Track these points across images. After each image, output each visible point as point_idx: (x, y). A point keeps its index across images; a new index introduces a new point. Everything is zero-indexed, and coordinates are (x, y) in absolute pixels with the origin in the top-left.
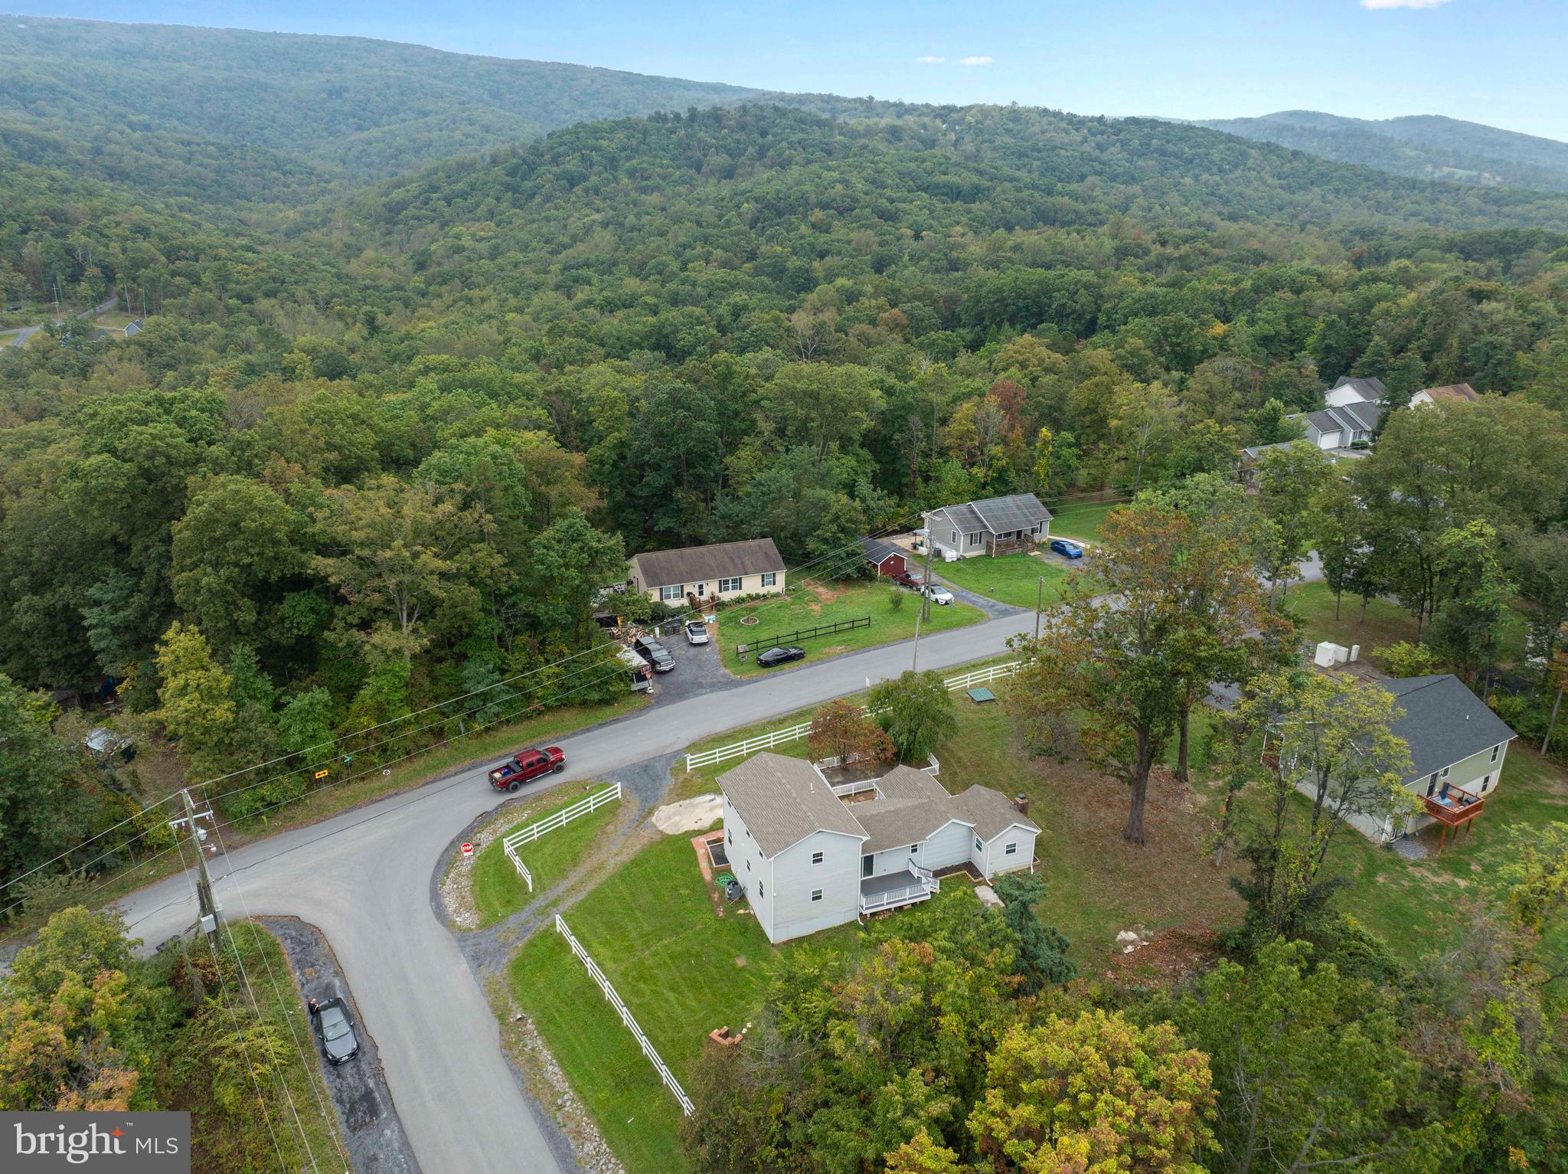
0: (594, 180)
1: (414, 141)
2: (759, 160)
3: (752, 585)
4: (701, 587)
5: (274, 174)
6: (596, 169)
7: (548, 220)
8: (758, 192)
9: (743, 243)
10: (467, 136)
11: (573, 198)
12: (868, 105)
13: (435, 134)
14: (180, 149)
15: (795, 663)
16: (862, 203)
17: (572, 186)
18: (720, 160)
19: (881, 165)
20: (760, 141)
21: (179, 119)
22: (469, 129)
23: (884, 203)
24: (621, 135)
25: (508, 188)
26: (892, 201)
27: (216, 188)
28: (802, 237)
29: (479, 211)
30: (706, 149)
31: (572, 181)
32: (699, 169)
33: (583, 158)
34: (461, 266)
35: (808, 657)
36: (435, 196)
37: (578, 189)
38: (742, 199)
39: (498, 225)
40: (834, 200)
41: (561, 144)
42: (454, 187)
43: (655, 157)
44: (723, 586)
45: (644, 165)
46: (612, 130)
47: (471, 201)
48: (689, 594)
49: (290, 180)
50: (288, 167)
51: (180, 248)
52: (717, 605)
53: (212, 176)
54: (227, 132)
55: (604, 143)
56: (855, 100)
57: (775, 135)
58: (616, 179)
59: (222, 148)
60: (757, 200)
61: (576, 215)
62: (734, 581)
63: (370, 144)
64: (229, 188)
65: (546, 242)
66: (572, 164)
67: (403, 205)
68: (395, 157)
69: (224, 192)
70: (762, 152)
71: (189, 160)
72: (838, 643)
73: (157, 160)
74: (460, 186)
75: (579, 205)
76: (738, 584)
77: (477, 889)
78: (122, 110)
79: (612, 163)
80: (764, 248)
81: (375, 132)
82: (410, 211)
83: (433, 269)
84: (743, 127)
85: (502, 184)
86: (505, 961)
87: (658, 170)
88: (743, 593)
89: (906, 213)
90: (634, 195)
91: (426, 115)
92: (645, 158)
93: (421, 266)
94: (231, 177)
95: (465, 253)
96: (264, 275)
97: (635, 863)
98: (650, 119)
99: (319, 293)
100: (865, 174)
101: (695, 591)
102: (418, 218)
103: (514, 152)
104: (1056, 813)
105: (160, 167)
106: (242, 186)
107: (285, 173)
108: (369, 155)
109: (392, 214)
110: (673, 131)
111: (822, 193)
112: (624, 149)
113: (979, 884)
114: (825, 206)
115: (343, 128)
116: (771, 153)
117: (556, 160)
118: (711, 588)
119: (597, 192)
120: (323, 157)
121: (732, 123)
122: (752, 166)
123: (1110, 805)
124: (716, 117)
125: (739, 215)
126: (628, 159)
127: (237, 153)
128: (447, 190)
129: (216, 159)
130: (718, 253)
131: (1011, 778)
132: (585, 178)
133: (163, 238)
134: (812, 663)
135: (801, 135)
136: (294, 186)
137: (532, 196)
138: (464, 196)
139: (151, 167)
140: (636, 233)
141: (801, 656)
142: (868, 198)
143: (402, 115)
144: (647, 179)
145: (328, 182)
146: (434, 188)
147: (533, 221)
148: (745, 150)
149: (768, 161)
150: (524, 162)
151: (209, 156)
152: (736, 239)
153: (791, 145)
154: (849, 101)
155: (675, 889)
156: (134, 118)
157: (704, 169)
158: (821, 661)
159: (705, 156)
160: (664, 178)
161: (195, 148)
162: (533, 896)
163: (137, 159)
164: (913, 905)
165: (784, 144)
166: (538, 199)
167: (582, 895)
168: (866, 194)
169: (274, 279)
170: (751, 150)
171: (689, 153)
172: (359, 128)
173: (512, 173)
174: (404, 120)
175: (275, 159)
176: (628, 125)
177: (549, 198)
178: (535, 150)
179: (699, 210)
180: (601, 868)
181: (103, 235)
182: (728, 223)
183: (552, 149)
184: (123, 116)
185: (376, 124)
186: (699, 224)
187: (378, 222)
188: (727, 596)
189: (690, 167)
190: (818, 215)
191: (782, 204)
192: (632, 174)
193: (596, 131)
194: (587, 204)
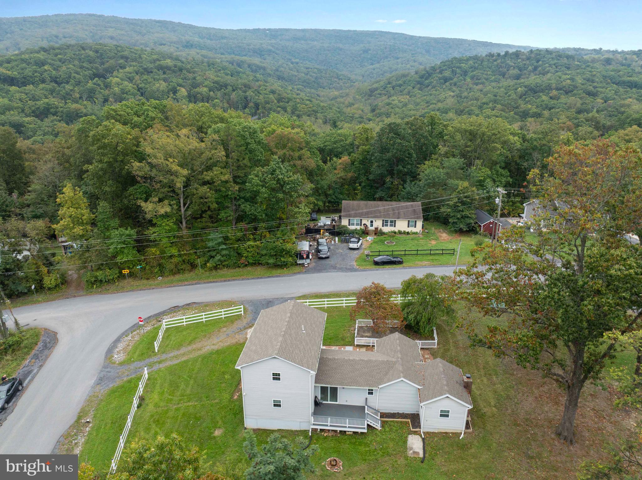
0: (455, 80)
1: (391, 68)
2: (533, 72)
3: (402, 225)
4: (372, 222)
5: (335, 79)
6: (457, 75)
7: (431, 95)
8: (526, 83)
9: (513, 103)
10: (412, 66)
11: (444, 87)
12: (598, 51)
13: (400, 65)
14: (305, 70)
15: (395, 266)
16: (579, 88)
17: (445, 82)
18: (516, 72)
19: (594, 73)
20: (535, 64)
21: (309, 61)
22: (413, 64)
23: (591, 88)
24: (471, 62)
25: (419, 83)
26: (595, 87)
27: (313, 84)
28: (543, 101)
29: (404, 92)
30: (509, 67)
31: (446, 80)
32: (504, 76)
33: (453, 71)
34: (388, 110)
35: (404, 264)
36: (389, 86)
37: (447, 84)
38: (518, 86)
39: (410, 97)
40: (564, 87)
41: (444, 66)
42: (397, 82)
43: (484, 71)
44: (385, 223)
45: (479, 74)
46: (468, 60)
47: (402, 88)
48: (364, 224)
49: (341, 81)
50: (341, 77)
51: (283, 98)
52: (378, 232)
53: (313, 79)
54: (325, 65)
55: (463, 65)
56: (592, 50)
57: (543, 61)
58: (465, 80)
59: (319, 70)
60: (525, 87)
61: (443, 93)
62: (391, 222)
63: (374, 69)
64: (318, 84)
65: (427, 103)
66: (447, 74)
67: (376, 89)
68: (383, 75)
69: (316, 85)
70: (535, 68)
71: (307, 74)
72: (429, 260)
73: (296, 74)
74: (400, 82)
75: (446, 90)
76: (393, 224)
77: (138, 343)
78: (290, 57)
79: (465, 73)
80: (522, 106)
81: (377, 65)
82: (379, 91)
83: (377, 111)
84: (528, 59)
85: (416, 81)
86: (111, 386)
87: (485, 76)
88: (396, 229)
89: (601, 93)
90: (471, 86)
91: (398, 58)
92: (480, 71)
93: (373, 110)
94: (320, 80)
95: (391, 106)
96: (310, 109)
97: (218, 352)
98: (486, 56)
99: (328, 116)
100: (584, 77)
101: (369, 224)
102: (380, 94)
103: (425, 69)
104: (508, 397)
105: (296, 76)
106: (323, 83)
107: (339, 79)
108: (373, 74)
109: (371, 93)
110: (495, 61)
111: (559, 84)
112: (472, 68)
113: (415, 433)
114: (557, 89)
115: (366, 64)
116: (540, 68)
117: (441, 72)
118: (378, 223)
119: (455, 84)
120: (356, 75)
121: (524, 57)
122: (529, 75)
123: (557, 403)
124: (517, 54)
125: (516, 93)
126: (472, 71)
127: (324, 72)
128: (394, 83)
129: (316, 74)
130: (499, 106)
131: (487, 363)
132: (451, 79)
133: (279, 95)
134: (404, 268)
135: (556, 61)
136: (341, 84)
137: (427, 86)
138: (400, 86)
139: (293, 76)
140: (465, 99)
141: (400, 263)
142: (583, 86)
143: (389, 59)
144: (479, 80)
145: (354, 82)
146: (389, 83)
147: (425, 96)
148: (527, 68)
149: (537, 72)
150: (428, 73)
151: (314, 73)
152: (510, 101)
153: (550, 66)
154: (589, 50)
155: (224, 373)
156: (293, 60)
157: (506, 76)
158: (410, 267)
159: (508, 70)
160: (487, 79)
161: (310, 70)
162: (156, 354)
163: (289, 73)
164: (355, 433)
165: (547, 65)
166: (430, 87)
167: (176, 362)
168: (583, 84)
169: (314, 111)
170: (530, 68)
171: (501, 69)
172: (372, 64)
173: (422, 77)
174: (389, 61)
175: (337, 74)
176: (476, 58)
177: (434, 87)
178: (433, 69)
179: (497, 91)
180: (200, 349)
181: (258, 93)
182: (509, 96)
183: (440, 67)
184: (290, 60)
185: (378, 63)
186: (495, 96)
187: (365, 96)
188: (386, 229)
189: (500, 75)
190: (554, 92)
191: (538, 89)
192: (472, 78)
193: (460, 60)
194: (449, 89)
